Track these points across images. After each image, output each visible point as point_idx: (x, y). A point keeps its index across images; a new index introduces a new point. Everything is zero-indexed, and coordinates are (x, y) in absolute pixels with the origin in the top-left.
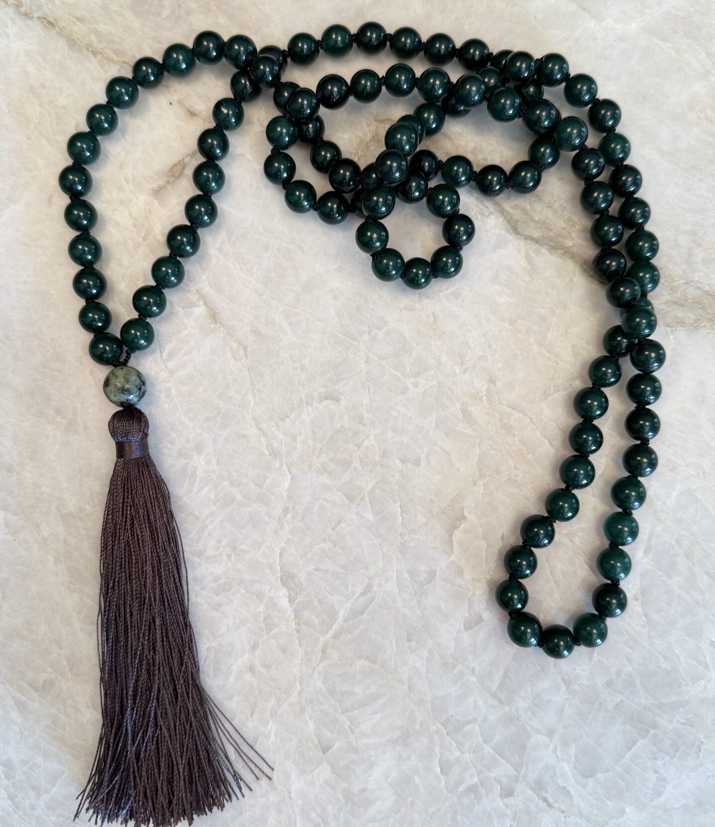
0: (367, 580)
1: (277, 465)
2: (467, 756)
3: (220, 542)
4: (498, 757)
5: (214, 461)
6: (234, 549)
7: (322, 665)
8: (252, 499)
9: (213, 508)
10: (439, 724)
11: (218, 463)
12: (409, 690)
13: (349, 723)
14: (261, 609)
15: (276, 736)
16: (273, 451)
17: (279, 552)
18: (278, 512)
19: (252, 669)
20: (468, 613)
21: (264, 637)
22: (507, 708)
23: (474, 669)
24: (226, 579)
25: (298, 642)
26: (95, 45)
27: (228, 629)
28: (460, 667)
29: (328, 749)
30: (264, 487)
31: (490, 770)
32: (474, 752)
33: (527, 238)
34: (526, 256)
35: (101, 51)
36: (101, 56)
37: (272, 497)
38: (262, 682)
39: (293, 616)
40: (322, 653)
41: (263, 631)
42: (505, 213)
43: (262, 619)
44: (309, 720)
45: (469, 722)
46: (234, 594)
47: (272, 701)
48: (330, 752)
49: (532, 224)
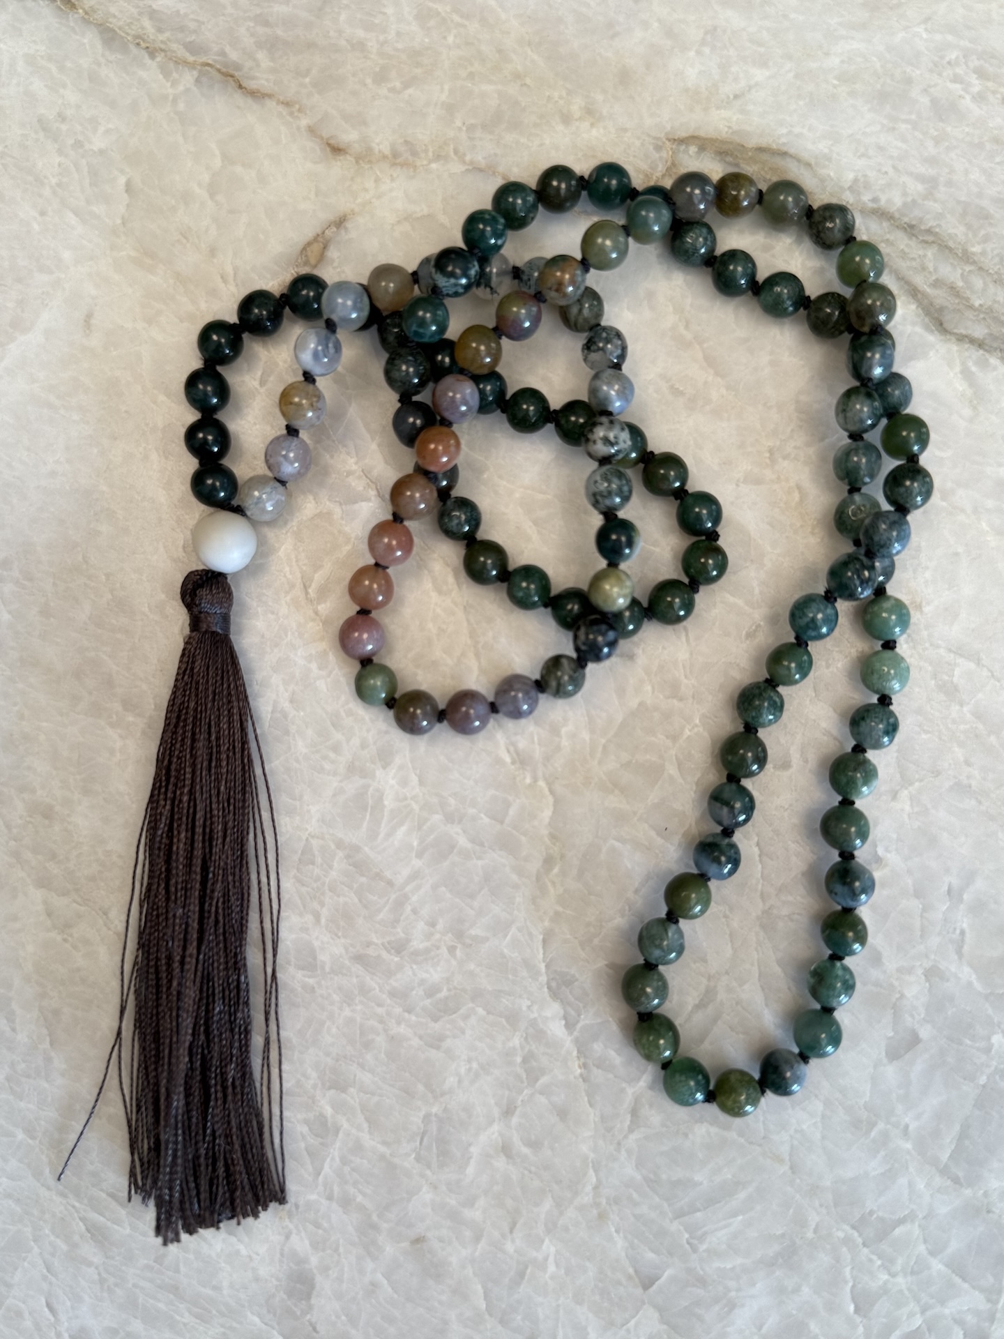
0: (704, 981)
1: (528, 781)
2: (900, 1280)
3: (432, 924)
4: (957, 1280)
5: (414, 779)
6: (459, 935)
7: (632, 1137)
8: (486, 844)
9: (417, 863)
10: (846, 1227)
11: (421, 782)
12: (793, 1173)
13: (687, 1236)
14: (516, 1041)
15: (557, 1265)
16: (518, 753)
17: (541, 937)
18: (535, 866)
19: (506, 1149)
20: (893, 1030)
21: (525, 1092)
22: (968, 1192)
23: (907, 1127)
24: (449, 990)
25: (586, 1099)
26: (151, 37)
27: (460, 1082)
28: (881, 1126)
29: (652, 1283)
30: (508, 820)
31: (943, 1302)
32: (912, 1273)
33: (961, 338)
34: (962, 372)
35: (163, 46)
36: (163, 54)
37: (523, 839)
38: (526, 1172)
39: (575, 1053)
40: (632, 1116)
41: (522, 1082)
42: (920, 296)
43: (519, 1059)
44: (615, 1234)
45: (902, 1221)
46: (466, 1017)
47: (548, 1204)
48: (655, 1287)
49: (970, 314)
